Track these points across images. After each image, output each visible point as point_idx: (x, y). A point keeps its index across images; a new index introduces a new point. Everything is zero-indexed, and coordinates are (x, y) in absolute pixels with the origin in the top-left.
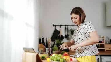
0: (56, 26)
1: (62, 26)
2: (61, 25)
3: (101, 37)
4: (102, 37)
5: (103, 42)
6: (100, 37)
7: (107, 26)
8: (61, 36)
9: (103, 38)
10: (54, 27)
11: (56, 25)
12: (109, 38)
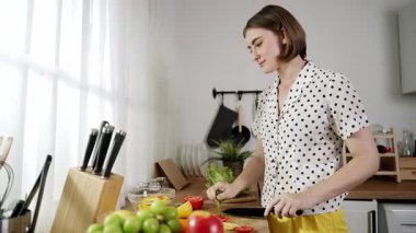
0: (225, 96)
1: (244, 96)
2: (240, 93)
3: (385, 131)
4: (387, 133)
5: (389, 151)
6: (380, 132)
7: (404, 92)
8: (240, 130)
9: (390, 136)
10: (218, 97)
11: (223, 93)
12: (411, 136)
